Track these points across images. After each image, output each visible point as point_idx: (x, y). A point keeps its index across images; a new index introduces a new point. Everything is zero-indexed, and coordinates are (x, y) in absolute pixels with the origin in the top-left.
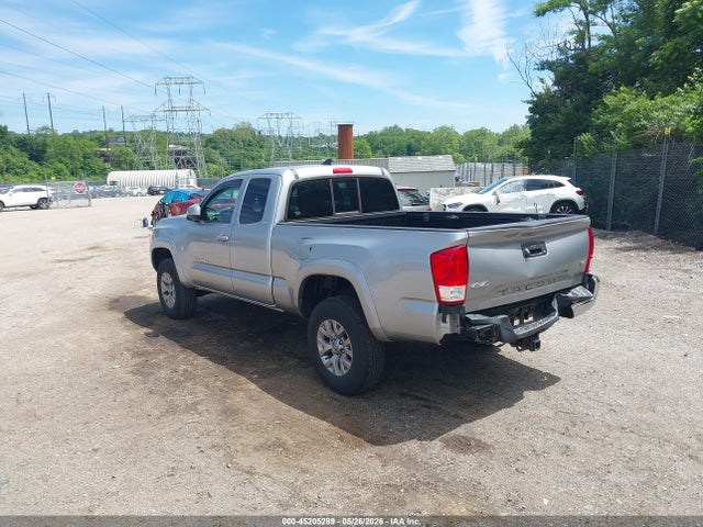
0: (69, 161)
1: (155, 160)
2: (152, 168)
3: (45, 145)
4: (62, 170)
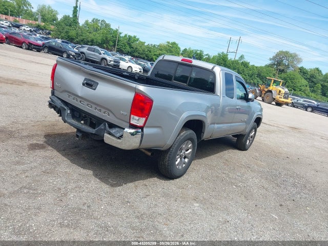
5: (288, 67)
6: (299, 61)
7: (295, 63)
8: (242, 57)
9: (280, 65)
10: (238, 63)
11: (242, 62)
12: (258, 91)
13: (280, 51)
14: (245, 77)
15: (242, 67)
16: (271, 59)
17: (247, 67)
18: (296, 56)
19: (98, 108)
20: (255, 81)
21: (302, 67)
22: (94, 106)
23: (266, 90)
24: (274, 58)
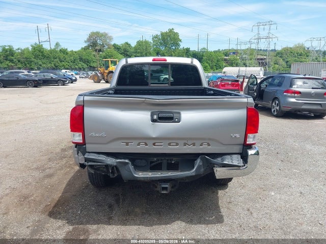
0: (211, 63)
1: (248, 62)
2: (246, 66)
3: (203, 56)
4: (207, 66)
5: (103, 46)
6: (111, 38)
7: (108, 41)
8: (57, 44)
9: (96, 46)
10: (56, 52)
11: (60, 50)
12: (99, 75)
13: (91, 33)
14: (68, 64)
15: (62, 56)
16: (86, 42)
17: (67, 53)
18: (106, 34)
19: (190, 142)
20: (80, 65)
21: (115, 44)
22: (181, 142)
23: (107, 71)
24: (88, 40)
